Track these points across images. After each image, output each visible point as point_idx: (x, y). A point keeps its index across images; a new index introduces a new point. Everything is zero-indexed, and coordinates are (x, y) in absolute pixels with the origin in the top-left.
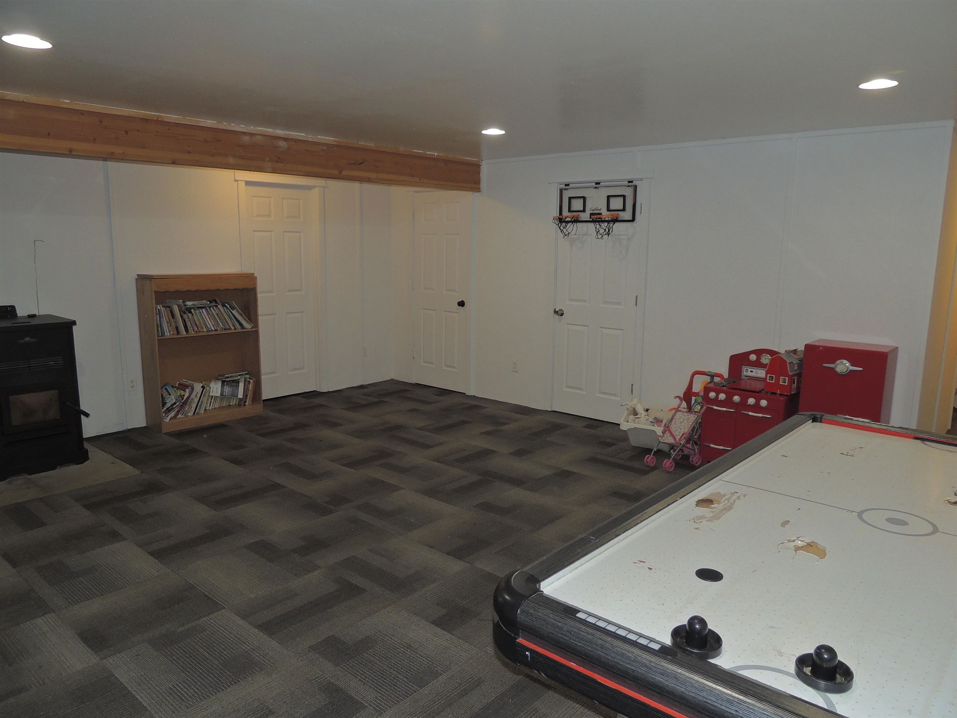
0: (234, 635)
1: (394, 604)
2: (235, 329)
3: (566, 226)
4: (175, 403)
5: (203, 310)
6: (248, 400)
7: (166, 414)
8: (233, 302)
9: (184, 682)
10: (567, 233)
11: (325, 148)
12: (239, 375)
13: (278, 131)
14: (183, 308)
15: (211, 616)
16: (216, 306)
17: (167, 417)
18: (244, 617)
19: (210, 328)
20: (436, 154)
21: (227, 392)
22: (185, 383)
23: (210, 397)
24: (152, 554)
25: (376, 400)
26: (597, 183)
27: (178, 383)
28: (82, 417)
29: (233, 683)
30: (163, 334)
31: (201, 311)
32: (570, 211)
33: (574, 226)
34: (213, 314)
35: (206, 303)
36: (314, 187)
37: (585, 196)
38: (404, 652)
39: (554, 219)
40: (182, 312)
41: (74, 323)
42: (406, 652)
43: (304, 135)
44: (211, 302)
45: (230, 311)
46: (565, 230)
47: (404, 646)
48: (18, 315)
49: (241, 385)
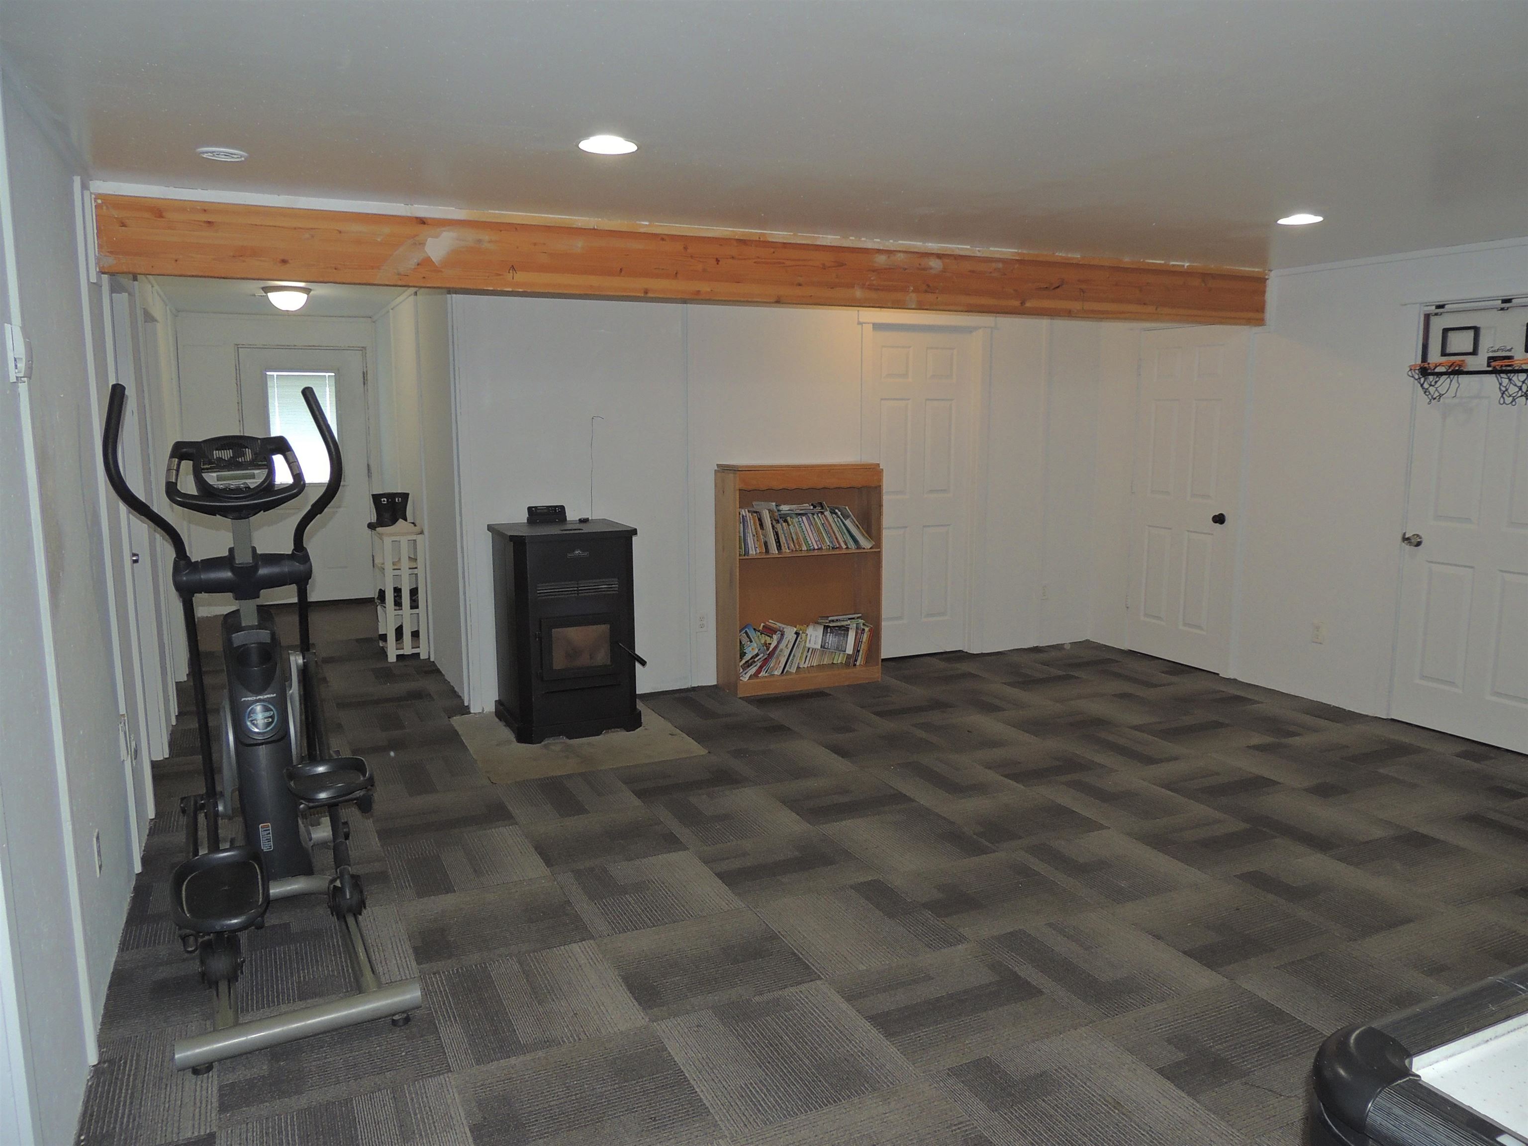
0: (833, 1024)
1: (1091, 1025)
2: (847, 548)
3: (1436, 382)
4: (757, 655)
5: (804, 518)
6: (860, 658)
7: (744, 670)
8: (847, 508)
9: (761, 1081)
10: (1437, 394)
11: (1000, 265)
12: (850, 619)
13: (930, 244)
14: (776, 514)
15: (803, 987)
16: (822, 513)
17: (746, 674)
18: (849, 999)
19: (811, 545)
20: (1187, 264)
21: (830, 642)
22: (772, 625)
23: (807, 649)
24: (720, 875)
25: (1060, 673)
26: (1508, 301)
27: (762, 624)
28: (638, 665)
29: (832, 1102)
30: (747, 553)
31: (800, 519)
32: (1444, 354)
33: (1451, 381)
34: (816, 523)
35: (808, 508)
36: (976, 328)
37: (1478, 326)
38: (1109, 1112)
39: (1411, 370)
40: (775, 520)
41: (634, 532)
42: (1113, 1113)
43: (969, 247)
44: (815, 507)
45: (841, 520)
46: (1432, 389)
47: (1107, 1101)
48: (568, 519)
49: (852, 635)
